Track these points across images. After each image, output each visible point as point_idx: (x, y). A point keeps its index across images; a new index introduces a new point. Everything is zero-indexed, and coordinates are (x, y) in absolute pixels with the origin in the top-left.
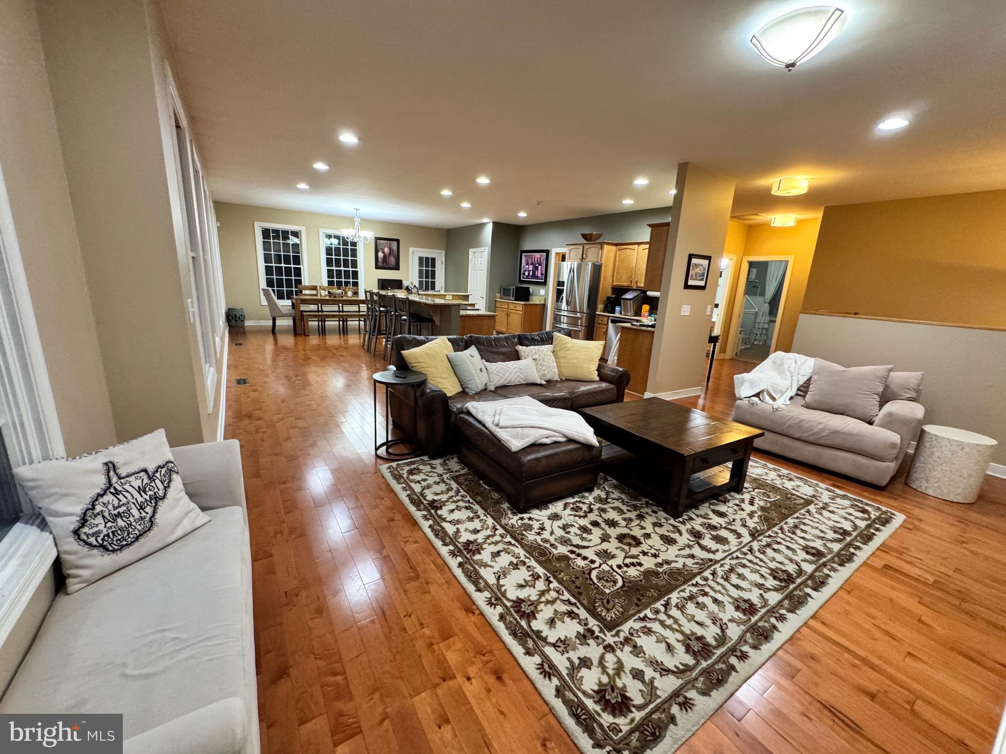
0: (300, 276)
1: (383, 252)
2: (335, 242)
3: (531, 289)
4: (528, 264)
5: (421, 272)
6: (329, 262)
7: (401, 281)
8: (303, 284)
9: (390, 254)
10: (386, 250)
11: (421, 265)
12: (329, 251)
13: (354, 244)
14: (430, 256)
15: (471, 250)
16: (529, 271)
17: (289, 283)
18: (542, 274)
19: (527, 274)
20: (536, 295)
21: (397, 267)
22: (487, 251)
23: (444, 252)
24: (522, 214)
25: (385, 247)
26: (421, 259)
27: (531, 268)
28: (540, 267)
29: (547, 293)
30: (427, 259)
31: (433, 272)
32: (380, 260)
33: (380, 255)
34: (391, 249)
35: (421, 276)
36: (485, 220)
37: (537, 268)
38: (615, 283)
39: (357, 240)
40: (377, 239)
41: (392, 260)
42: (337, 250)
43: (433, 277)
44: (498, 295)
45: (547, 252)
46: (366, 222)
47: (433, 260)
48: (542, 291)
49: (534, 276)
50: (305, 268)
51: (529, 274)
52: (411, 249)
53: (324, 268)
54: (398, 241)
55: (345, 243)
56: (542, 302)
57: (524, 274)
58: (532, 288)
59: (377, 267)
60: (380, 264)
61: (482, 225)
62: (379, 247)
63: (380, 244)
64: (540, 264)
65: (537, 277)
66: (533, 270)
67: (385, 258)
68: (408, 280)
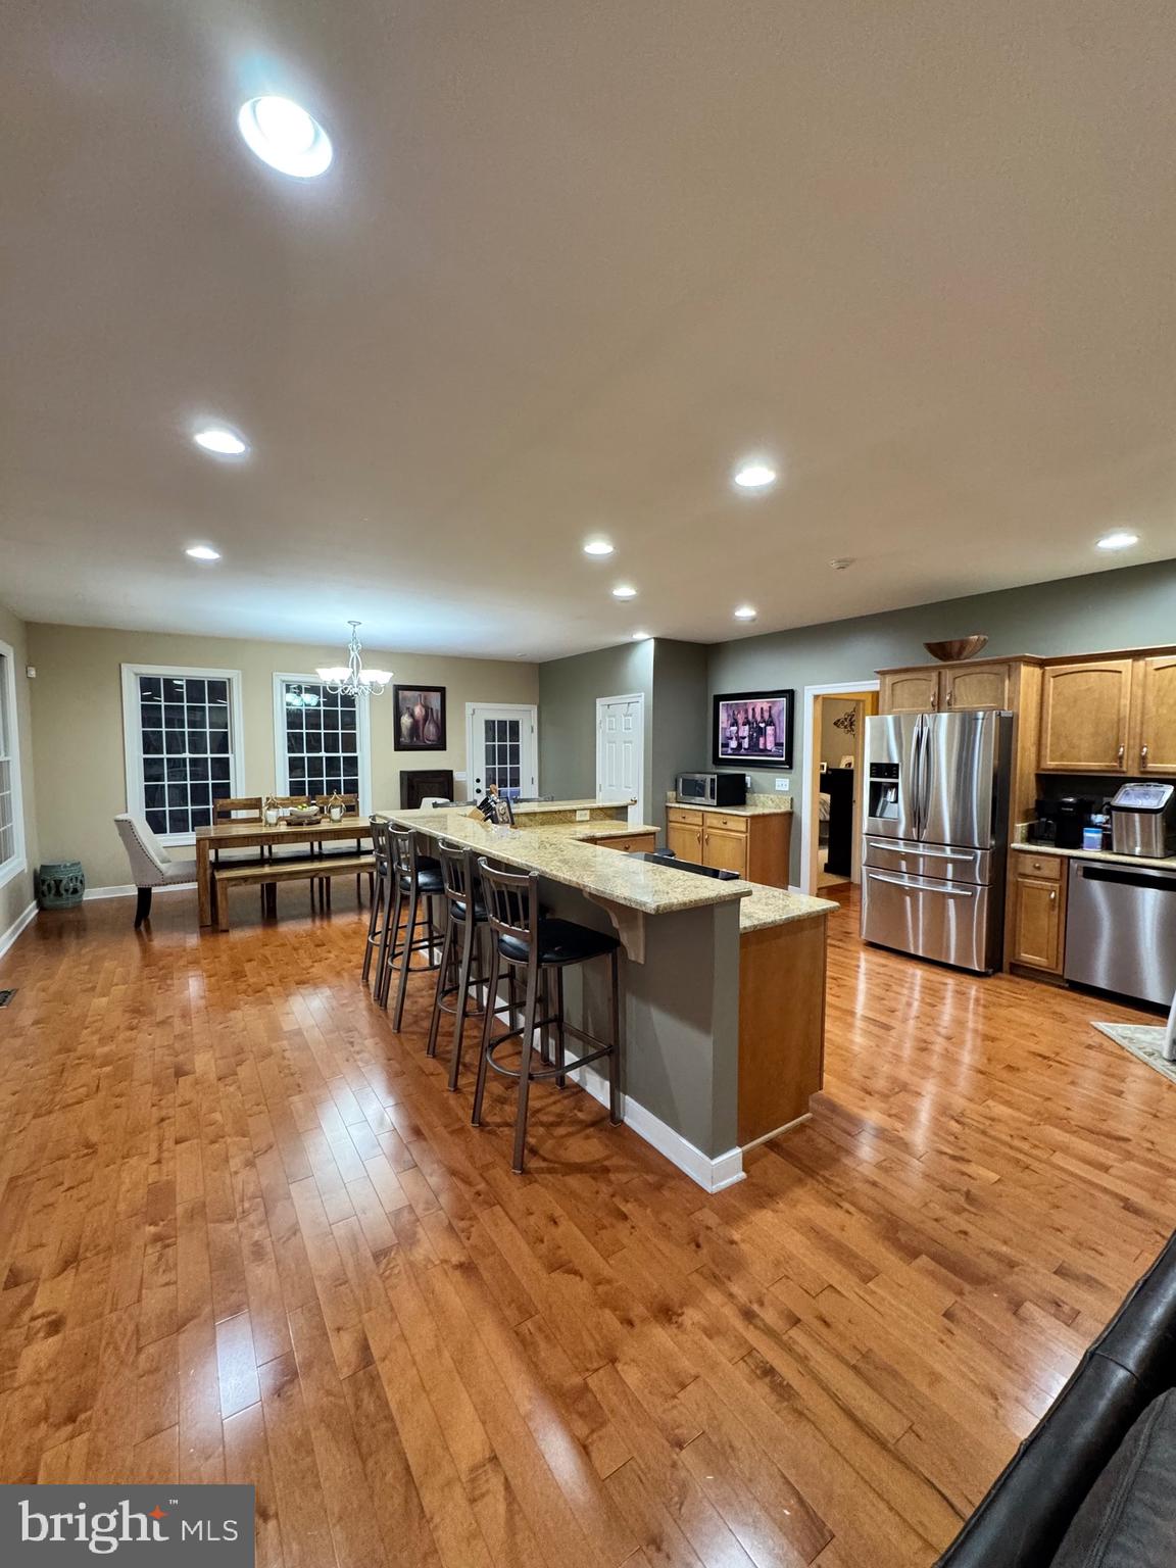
0: (227, 778)
1: (412, 715)
2: (311, 700)
3: (748, 779)
4: (735, 723)
5: (490, 751)
6: (294, 743)
7: (452, 771)
8: (233, 797)
9: (425, 719)
10: (418, 711)
11: (489, 736)
12: (294, 719)
13: (349, 701)
14: (508, 717)
15: (599, 702)
16: (739, 739)
17: (200, 794)
18: (779, 745)
19: (733, 744)
20: (762, 792)
21: (440, 745)
22: (642, 700)
23: (534, 709)
24: (745, 612)
25: (415, 704)
26: (489, 725)
27: (745, 731)
28: (770, 730)
29: (797, 785)
30: (502, 723)
31: (515, 751)
32: (405, 730)
33: (406, 720)
34: (427, 709)
35: (490, 759)
36: (639, 636)
37: (761, 732)
38: (1050, 764)
39: (356, 690)
40: (398, 689)
41: (431, 730)
42: (313, 716)
43: (515, 757)
44: (671, 794)
45: (790, 695)
46: (374, 654)
47: (515, 725)
48: (782, 782)
49: (754, 747)
50: (237, 758)
51: (740, 745)
52: (469, 706)
53: (282, 756)
54: (442, 690)
55: (330, 699)
56: (784, 808)
57: (726, 745)
58: (752, 776)
59: (399, 747)
60: (405, 740)
61: (629, 647)
62: (403, 706)
63: (404, 698)
64: (771, 723)
65: (765, 750)
66: (751, 737)
67: (415, 728)
68: (465, 770)
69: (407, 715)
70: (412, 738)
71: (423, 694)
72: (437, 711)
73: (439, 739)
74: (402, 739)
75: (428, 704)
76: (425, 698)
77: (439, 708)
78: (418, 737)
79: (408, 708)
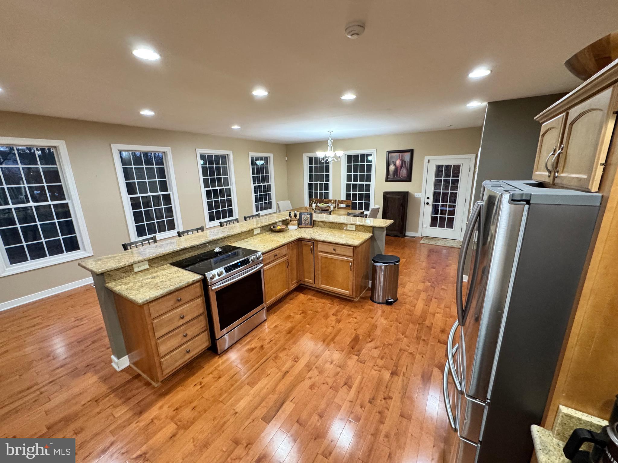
0: (328, 190)
1: (395, 165)
5: (438, 182)
6: (349, 178)
8: (329, 196)
9: (401, 166)
10: (398, 163)
11: (438, 174)
12: (349, 169)
14: (453, 163)
21: (409, 179)
23: (473, 157)
25: (397, 160)
26: (439, 167)
30: (448, 166)
31: (455, 182)
32: (391, 172)
33: (392, 167)
34: (403, 161)
35: (437, 187)
40: (389, 152)
41: (404, 172)
42: (356, 167)
43: (455, 186)
47: (457, 166)
50: (330, 183)
52: (428, 159)
54: (412, 152)
59: (388, 180)
60: (391, 176)
62: (391, 160)
63: (392, 157)
67: (396, 171)
68: (421, 192)
69: (392, 165)
70: (394, 176)
71: (401, 154)
72: (408, 162)
73: (408, 176)
74: (389, 177)
75: (403, 159)
76: (402, 156)
77: (409, 160)
78: (397, 175)
79: (393, 162)
